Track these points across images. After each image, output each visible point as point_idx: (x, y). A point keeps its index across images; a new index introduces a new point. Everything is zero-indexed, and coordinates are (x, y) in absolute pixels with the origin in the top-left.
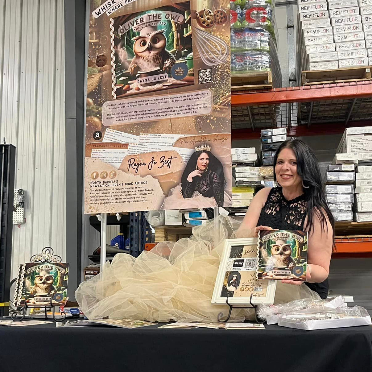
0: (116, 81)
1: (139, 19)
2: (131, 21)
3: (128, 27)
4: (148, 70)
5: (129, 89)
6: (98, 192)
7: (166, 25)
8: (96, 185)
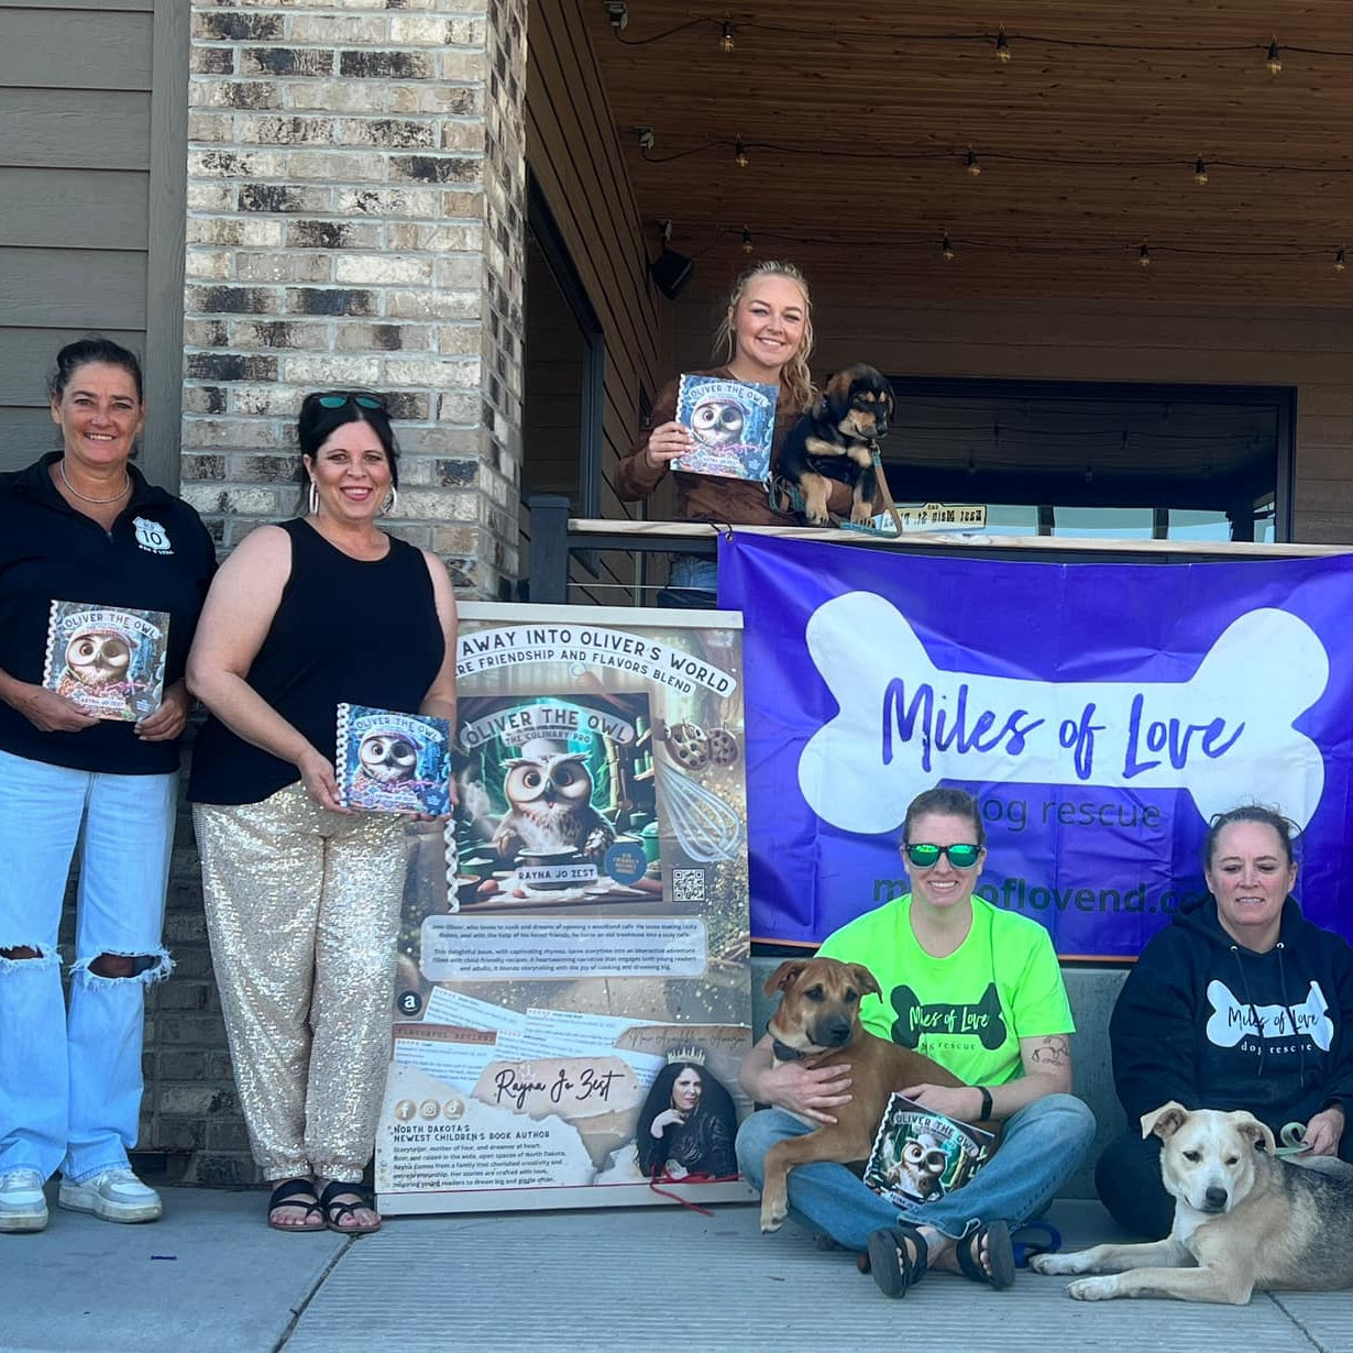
0: (459, 866)
1: (519, 715)
2: (498, 715)
3: (489, 732)
4: (547, 850)
5: (495, 891)
6: (416, 1154)
7: (590, 743)
8: (410, 1135)
